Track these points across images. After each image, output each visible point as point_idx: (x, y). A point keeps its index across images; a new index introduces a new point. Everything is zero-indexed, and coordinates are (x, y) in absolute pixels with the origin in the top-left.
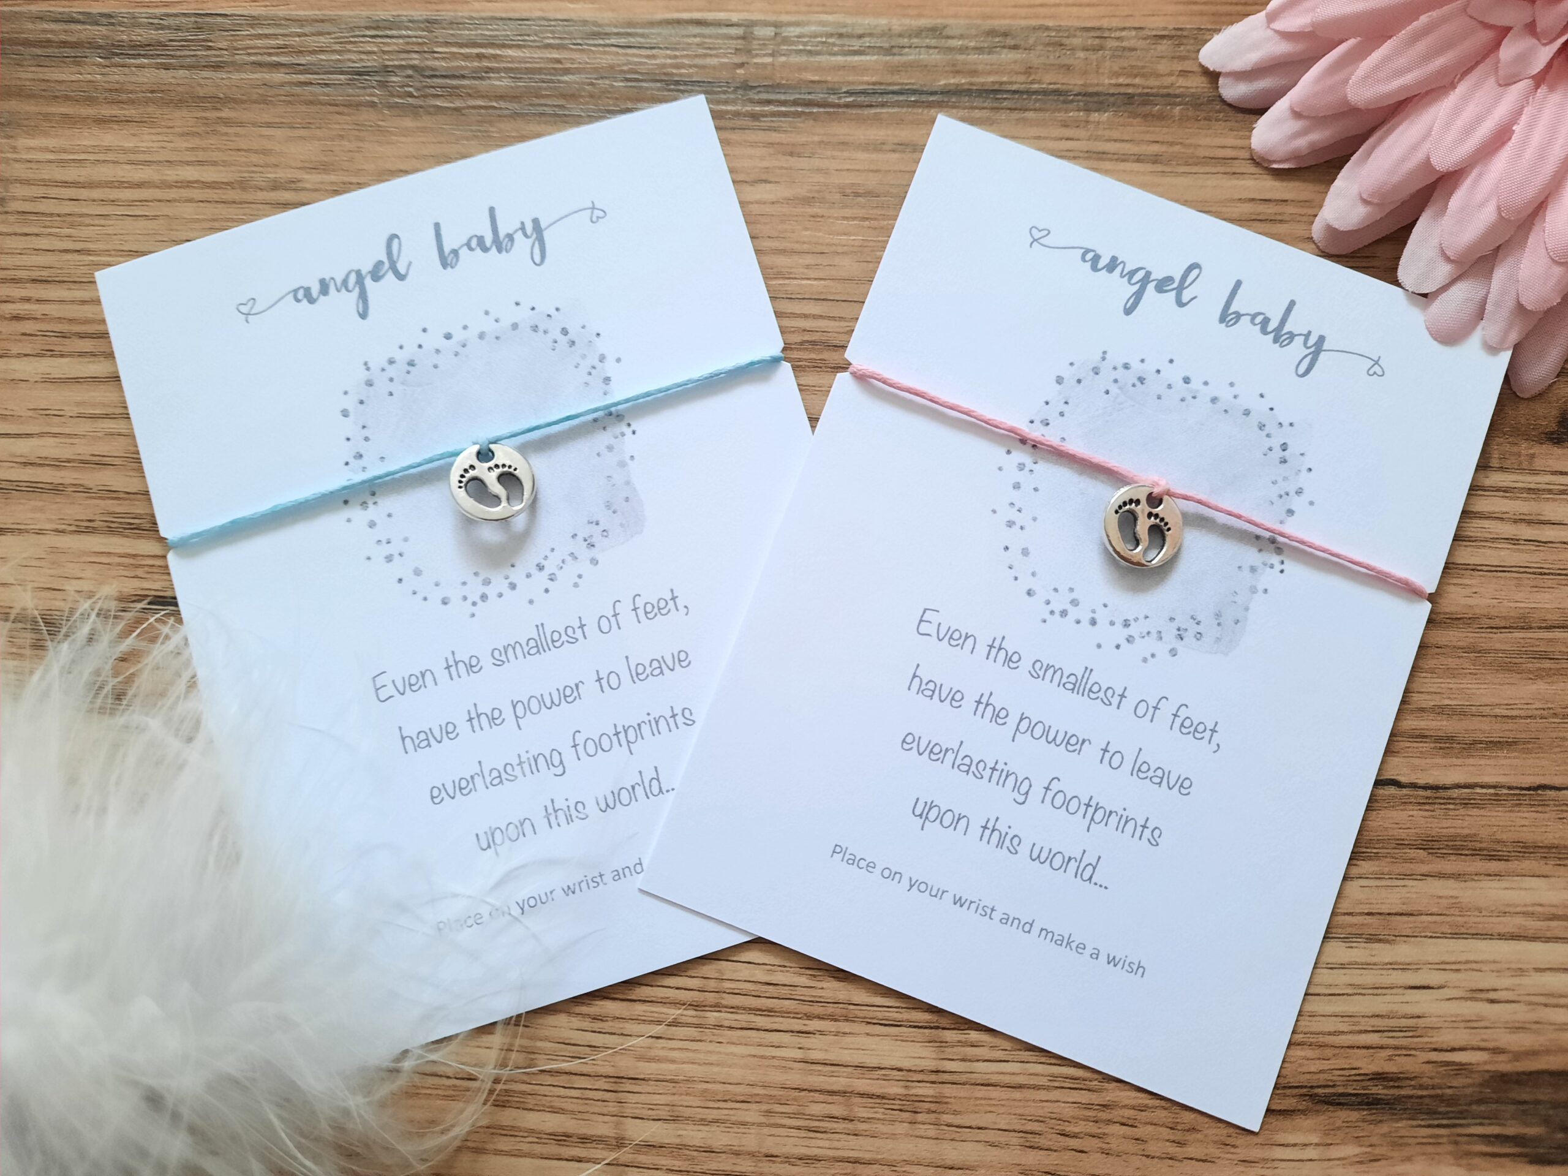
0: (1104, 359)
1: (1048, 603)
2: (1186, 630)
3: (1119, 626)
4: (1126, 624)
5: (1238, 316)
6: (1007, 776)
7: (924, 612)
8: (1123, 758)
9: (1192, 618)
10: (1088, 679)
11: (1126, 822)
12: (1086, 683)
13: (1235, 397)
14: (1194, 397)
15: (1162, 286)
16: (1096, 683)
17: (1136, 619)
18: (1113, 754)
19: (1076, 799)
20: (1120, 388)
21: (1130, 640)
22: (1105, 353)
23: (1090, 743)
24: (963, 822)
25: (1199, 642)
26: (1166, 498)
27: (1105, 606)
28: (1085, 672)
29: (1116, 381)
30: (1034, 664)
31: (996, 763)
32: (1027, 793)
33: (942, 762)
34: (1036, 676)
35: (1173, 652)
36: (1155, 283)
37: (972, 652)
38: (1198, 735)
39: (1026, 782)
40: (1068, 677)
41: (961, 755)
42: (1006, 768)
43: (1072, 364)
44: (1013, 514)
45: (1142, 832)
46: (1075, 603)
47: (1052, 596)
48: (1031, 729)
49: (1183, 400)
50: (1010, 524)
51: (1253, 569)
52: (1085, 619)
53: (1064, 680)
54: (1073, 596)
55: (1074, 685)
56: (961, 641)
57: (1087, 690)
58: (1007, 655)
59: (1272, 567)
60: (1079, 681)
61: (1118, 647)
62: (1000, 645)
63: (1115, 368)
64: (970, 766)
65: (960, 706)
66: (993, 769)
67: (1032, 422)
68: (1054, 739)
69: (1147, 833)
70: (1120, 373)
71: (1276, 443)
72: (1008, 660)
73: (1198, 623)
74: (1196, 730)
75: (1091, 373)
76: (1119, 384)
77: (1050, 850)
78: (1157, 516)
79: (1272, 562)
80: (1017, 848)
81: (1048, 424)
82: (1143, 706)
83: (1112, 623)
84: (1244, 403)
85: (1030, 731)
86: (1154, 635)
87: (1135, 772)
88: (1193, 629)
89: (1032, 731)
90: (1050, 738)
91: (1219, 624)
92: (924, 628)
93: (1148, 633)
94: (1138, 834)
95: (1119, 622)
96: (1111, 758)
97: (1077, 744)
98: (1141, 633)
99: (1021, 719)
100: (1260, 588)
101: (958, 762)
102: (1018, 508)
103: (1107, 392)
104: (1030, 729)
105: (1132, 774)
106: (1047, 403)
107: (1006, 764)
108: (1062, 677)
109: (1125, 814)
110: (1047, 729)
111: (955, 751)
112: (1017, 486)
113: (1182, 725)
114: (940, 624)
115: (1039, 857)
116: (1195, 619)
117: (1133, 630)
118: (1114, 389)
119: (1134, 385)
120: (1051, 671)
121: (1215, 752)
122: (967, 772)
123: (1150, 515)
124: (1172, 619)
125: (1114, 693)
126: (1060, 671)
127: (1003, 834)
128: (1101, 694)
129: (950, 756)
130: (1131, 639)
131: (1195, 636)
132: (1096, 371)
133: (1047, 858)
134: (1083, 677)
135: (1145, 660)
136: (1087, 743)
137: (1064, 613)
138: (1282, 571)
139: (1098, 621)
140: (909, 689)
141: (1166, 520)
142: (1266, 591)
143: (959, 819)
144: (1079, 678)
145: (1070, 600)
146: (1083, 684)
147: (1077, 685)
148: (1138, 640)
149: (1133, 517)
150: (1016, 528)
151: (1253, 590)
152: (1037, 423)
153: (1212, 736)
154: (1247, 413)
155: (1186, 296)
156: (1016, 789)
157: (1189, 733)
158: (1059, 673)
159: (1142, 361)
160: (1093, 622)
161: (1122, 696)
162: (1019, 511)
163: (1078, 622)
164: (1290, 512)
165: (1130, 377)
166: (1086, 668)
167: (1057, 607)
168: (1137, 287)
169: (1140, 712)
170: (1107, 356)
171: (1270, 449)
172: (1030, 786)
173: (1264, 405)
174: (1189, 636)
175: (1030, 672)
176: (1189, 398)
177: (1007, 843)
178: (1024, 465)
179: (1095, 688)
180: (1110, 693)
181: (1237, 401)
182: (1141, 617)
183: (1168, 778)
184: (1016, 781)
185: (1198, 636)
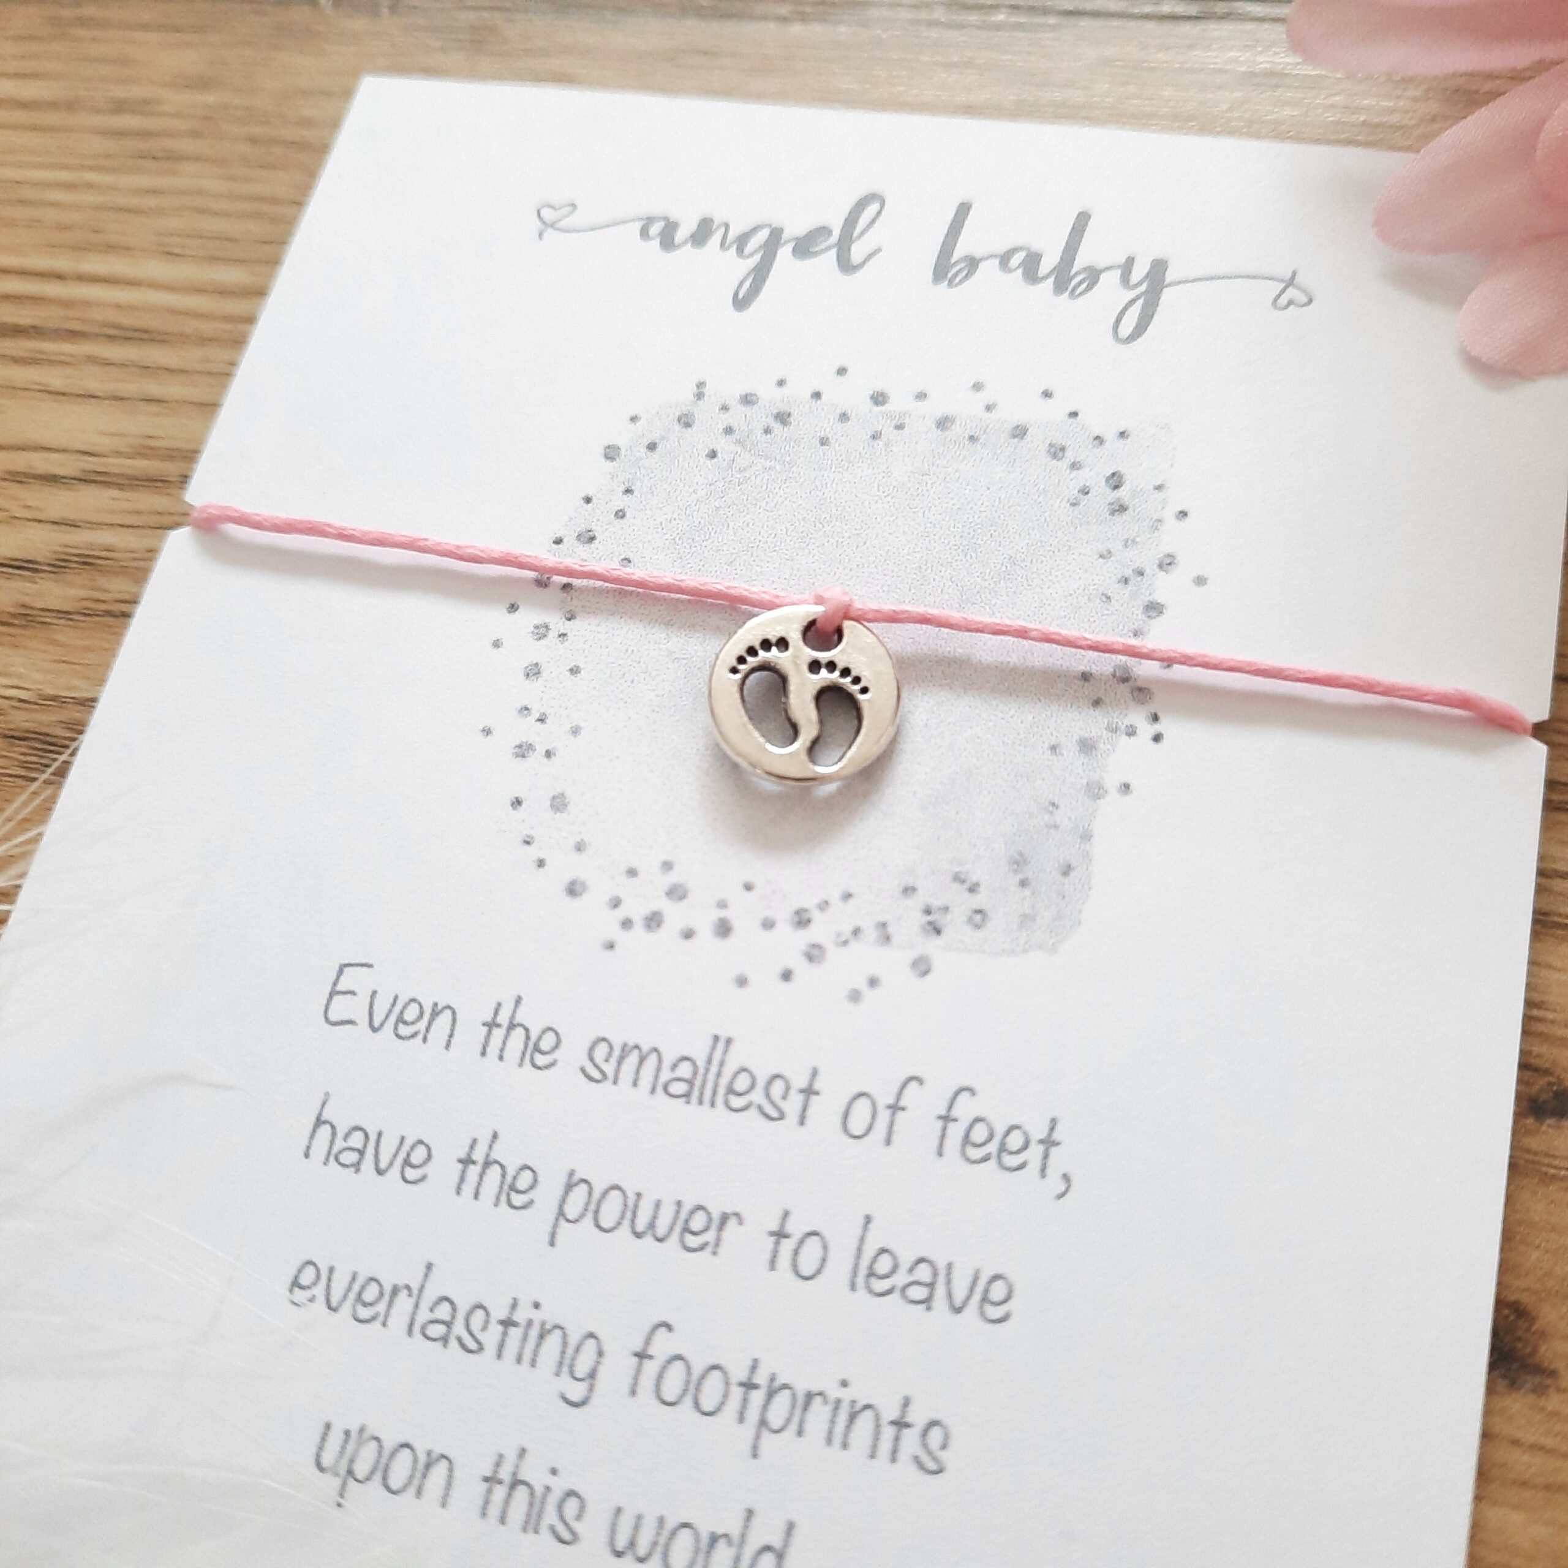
0: (700, 396)
1: (616, 903)
2: (946, 909)
3: (784, 927)
4: (802, 920)
5: (972, 263)
6: (542, 1337)
7: (340, 972)
8: (825, 1248)
9: (958, 878)
10: (722, 1064)
11: (853, 1417)
12: (719, 1074)
13: (989, 408)
14: (899, 427)
15: (805, 247)
16: (744, 1070)
17: (824, 905)
18: (802, 1242)
19: (716, 1374)
20: (739, 442)
21: (814, 954)
22: (701, 385)
23: (741, 1223)
24: (439, 1471)
25: (980, 934)
26: (847, 625)
27: (748, 887)
28: (714, 1048)
29: (729, 430)
30: (591, 1050)
31: (514, 1305)
32: (592, 1375)
33: (384, 1324)
34: (596, 1075)
35: (922, 967)
36: (791, 245)
37: (448, 1046)
38: (1012, 1161)
39: (590, 1345)
40: (674, 1067)
41: (430, 1296)
42: (537, 1316)
43: (634, 419)
44: (527, 730)
45: (897, 1439)
46: (677, 893)
47: (626, 888)
48: (593, 1209)
49: (875, 437)
50: (523, 751)
51: (1086, 746)
52: (704, 922)
53: (665, 1075)
54: (673, 878)
55: (690, 1082)
56: (422, 1025)
57: (721, 1091)
58: (528, 1038)
59: (1131, 732)
60: (702, 1071)
61: (787, 976)
62: (513, 1016)
63: (725, 408)
64: (448, 1324)
65: (423, 1178)
66: (507, 1323)
67: (558, 541)
68: (652, 1225)
69: (910, 1440)
70: (737, 416)
71: (1095, 475)
72: (533, 1048)
73: (973, 889)
74: (1003, 1148)
75: (677, 427)
76: (737, 435)
77: (661, 1521)
78: (831, 666)
79: (1128, 721)
80: (578, 1526)
81: (592, 539)
82: (862, 1109)
83: (768, 924)
84: (1010, 414)
85: (590, 1215)
86: (870, 934)
87: (860, 1280)
88: (962, 903)
89: (597, 1212)
90: (641, 1224)
91: (1023, 883)
92: (341, 1008)
93: (856, 932)
94: (885, 1446)
95: (783, 916)
96: (796, 1252)
97: (706, 1229)
98: (838, 935)
99: (569, 1187)
100: (1112, 782)
101: (423, 1316)
102: (537, 716)
103: (713, 455)
104: (592, 1207)
105: (853, 1287)
106: (588, 500)
107: (537, 1306)
108: (659, 1069)
109: (846, 1394)
110: (631, 1202)
111: (415, 1292)
112: (533, 671)
113: (966, 1140)
114: (374, 993)
115: (632, 1544)
116: (963, 882)
117: (820, 931)
118: (724, 446)
119: (767, 431)
120: (633, 1059)
121: (1061, 1196)
122: (445, 1340)
123: (815, 666)
124: (909, 891)
125: (788, 1088)
126: (654, 1056)
127: (539, 1490)
128: (757, 1096)
129: (403, 1303)
130: (816, 952)
131: (970, 920)
132: (686, 421)
133: (655, 1544)
134: (709, 1061)
135: (855, 996)
136: (732, 1223)
137: (654, 921)
138: (1157, 738)
139: (736, 923)
140: (307, 1156)
141: (854, 673)
142: (1126, 787)
143: (428, 1466)
144: (701, 1063)
145: (666, 888)
146: (711, 1077)
147: (698, 1083)
148: (833, 953)
149: (780, 680)
150: (536, 759)
151: (1096, 791)
152: (569, 541)
153: (1046, 1156)
154: (1020, 432)
155: (857, 252)
156: (565, 1369)
157: (985, 1159)
158: (652, 1060)
159: (781, 383)
160: (724, 929)
161: (809, 1092)
162: (541, 720)
163: (688, 935)
164: (1154, 609)
165: (761, 416)
166: (716, 1038)
167: (635, 909)
168: (757, 258)
169: (857, 1124)
170: (706, 390)
171: (1085, 491)
172: (600, 1354)
173: (1057, 410)
174: (956, 924)
175: (583, 1070)
176: (889, 431)
177: (550, 1517)
178: (547, 627)
179: (742, 1084)
180: (777, 1088)
181: (993, 415)
182: (834, 897)
183: (949, 1282)
184: (565, 1344)
185: (978, 917)
